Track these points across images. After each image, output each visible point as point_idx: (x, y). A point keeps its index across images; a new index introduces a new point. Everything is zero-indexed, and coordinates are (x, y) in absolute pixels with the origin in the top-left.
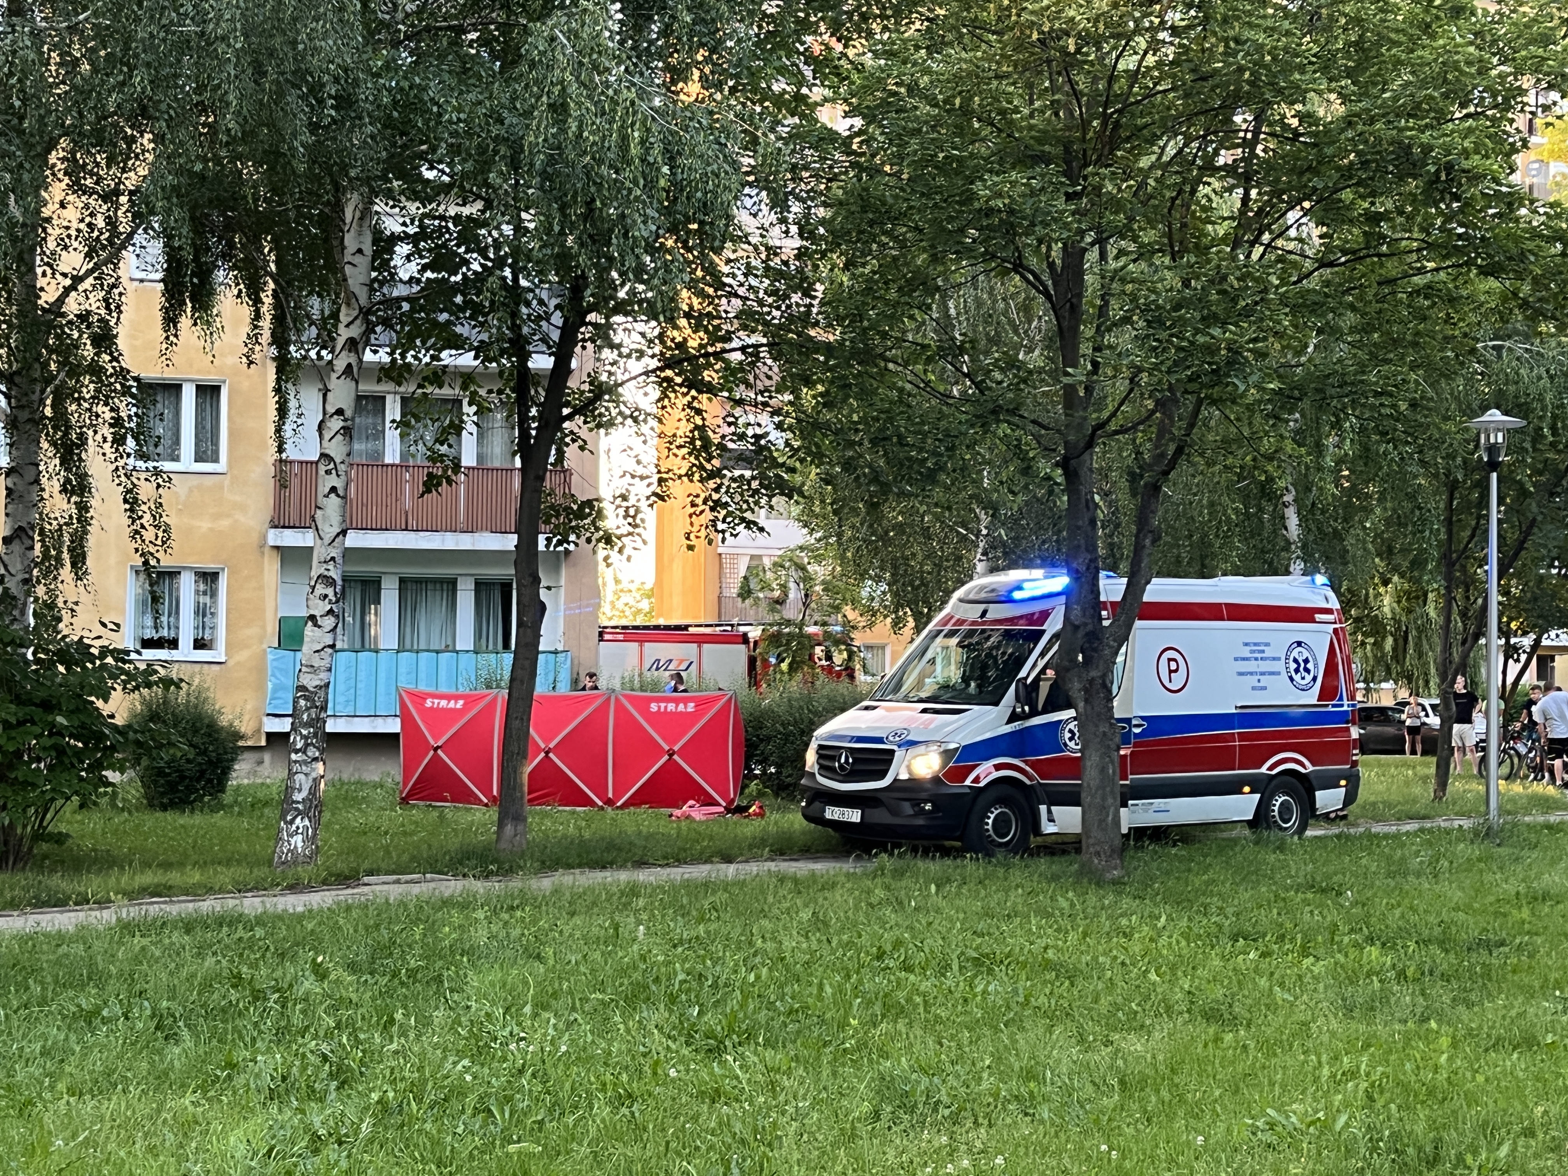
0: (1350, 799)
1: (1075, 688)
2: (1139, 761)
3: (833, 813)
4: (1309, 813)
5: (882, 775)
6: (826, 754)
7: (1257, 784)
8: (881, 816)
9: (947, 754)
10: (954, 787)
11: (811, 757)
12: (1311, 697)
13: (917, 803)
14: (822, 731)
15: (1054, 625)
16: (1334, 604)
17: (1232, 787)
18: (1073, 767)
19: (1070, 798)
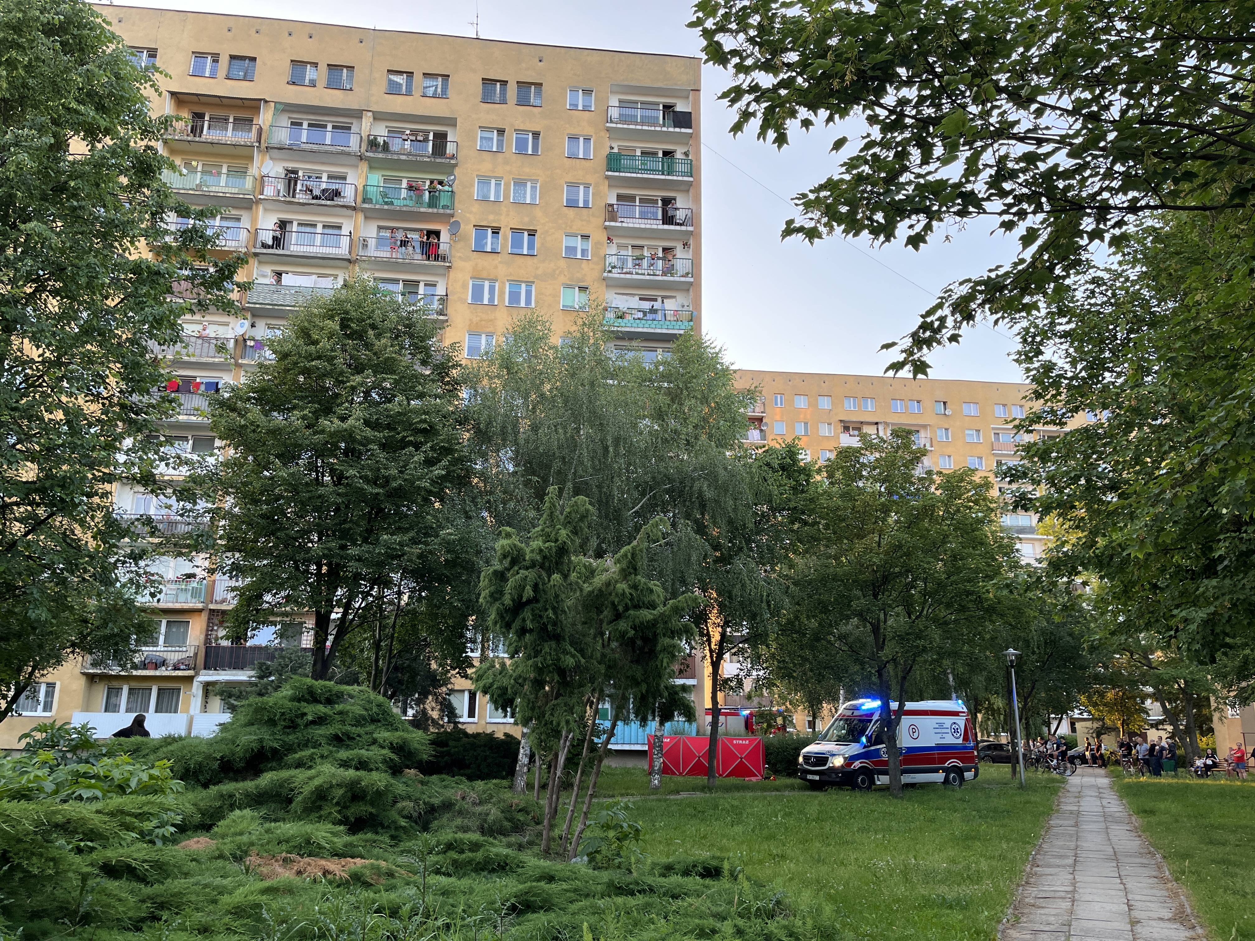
0: (976, 775)
1: (885, 738)
2: (906, 761)
3: (810, 777)
4: (962, 778)
5: (825, 765)
6: (806, 758)
7: (945, 770)
8: (825, 778)
9: (845, 759)
10: (848, 769)
11: (801, 759)
12: (960, 741)
13: (837, 774)
14: (805, 750)
15: (876, 717)
16: (965, 710)
17: (936, 771)
18: (885, 763)
19: (885, 773)
